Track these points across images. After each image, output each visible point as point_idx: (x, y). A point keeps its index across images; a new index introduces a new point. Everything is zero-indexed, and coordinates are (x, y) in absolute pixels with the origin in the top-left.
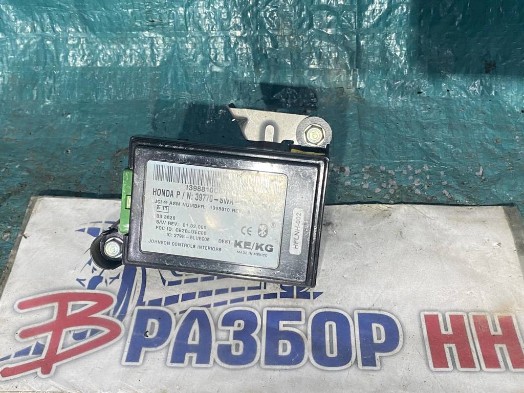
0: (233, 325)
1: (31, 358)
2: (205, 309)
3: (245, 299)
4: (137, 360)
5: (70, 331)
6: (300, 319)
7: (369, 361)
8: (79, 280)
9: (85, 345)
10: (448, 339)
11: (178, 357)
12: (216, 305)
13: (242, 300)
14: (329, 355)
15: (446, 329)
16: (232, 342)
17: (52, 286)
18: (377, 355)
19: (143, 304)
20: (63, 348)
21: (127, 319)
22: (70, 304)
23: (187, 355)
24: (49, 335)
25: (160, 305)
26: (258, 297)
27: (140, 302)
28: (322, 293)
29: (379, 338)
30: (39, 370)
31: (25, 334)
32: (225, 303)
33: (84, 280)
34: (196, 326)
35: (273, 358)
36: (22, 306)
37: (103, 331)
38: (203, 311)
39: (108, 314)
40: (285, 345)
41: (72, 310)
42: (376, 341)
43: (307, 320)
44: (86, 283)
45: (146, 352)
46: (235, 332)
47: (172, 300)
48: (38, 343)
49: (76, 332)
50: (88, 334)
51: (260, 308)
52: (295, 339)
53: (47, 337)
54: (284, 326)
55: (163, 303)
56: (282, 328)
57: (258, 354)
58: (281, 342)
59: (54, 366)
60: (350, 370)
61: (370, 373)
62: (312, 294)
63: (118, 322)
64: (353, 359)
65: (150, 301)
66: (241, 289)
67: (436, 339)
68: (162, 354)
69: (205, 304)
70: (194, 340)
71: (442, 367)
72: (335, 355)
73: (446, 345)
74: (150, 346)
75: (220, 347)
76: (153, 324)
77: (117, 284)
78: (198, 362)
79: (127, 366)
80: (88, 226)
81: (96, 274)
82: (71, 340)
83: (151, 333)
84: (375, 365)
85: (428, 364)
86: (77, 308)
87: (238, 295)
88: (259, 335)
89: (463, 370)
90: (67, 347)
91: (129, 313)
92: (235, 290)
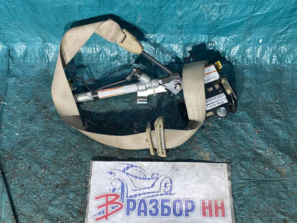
0: (152, 204)
1: (102, 215)
3: (155, 196)
4: (129, 215)
5: (110, 206)
7: (187, 215)
8: (109, 189)
9: (115, 210)
10: (207, 208)
11: (139, 214)
12: (147, 197)
13: (154, 196)
15: (207, 205)
16: (152, 209)
17: (103, 192)
18: (189, 213)
19: (128, 197)
20: (109, 212)
21: (124, 202)
22: (109, 197)
23: (141, 213)
24: (105, 207)
25: (132, 197)
26: (158, 195)
27: (127, 197)
28: (175, 193)
29: (190, 208)
30: (105, 218)
31: (99, 207)
32: (149, 197)
34: (143, 204)
35: (163, 214)
36: (96, 198)
37: (119, 206)
38: (144, 199)
40: (166, 210)
41: (110, 199)
42: (189, 208)
44: (112, 190)
45: (131, 212)
46: (153, 206)
47: (136, 196)
48: (103, 210)
49: (112, 206)
50: (115, 207)
51: (159, 198)
52: (168, 208)
54: (166, 204)
56: (165, 205)
57: (159, 213)
58: (165, 209)
59: (108, 217)
60: (182, 218)
61: (187, 219)
62: (173, 194)
63: (122, 203)
64: (183, 214)
65: (130, 196)
66: (154, 192)
67: (204, 208)
68: (135, 213)
69: (144, 197)
70: (142, 209)
71: (205, 216)
72: (178, 213)
73: (206, 210)
74: (131, 211)
75: (149, 210)
76: (131, 203)
77: (120, 191)
78: (144, 215)
79: (127, 217)
80: (109, 171)
81: (114, 187)
82: (111, 209)
83: (131, 207)
84: (188, 216)
85: (201, 216)
86: (110, 198)
87: (153, 194)
88: (159, 207)
89: (210, 217)
90: (111, 211)
91: (124, 200)
92: (152, 192)
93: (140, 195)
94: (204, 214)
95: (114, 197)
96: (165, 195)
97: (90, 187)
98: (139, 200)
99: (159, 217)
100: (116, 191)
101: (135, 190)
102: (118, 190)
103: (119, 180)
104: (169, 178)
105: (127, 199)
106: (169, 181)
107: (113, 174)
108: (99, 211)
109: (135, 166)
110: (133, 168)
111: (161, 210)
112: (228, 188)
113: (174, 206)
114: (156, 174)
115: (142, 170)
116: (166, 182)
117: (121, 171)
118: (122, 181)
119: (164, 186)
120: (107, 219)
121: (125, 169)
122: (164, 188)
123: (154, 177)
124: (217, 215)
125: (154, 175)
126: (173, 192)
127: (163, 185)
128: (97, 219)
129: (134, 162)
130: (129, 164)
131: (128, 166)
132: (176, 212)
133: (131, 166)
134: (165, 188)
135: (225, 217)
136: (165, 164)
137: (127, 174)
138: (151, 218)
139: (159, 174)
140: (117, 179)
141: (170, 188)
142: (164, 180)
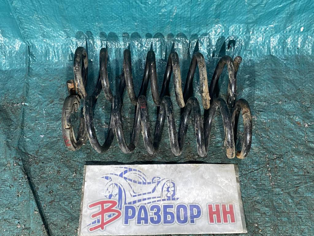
0: (153, 210)
1: (97, 224)
2: (145, 205)
3: (157, 201)
4: (128, 224)
5: (106, 214)
6: (173, 208)
7: (192, 222)
8: (106, 196)
9: (112, 219)
10: (214, 213)
11: (139, 222)
12: (148, 203)
13: (155, 201)
14: (181, 220)
15: (214, 210)
16: (154, 216)
18: (195, 219)
20: (105, 220)
21: (122, 209)
22: (105, 204)
23: (142, 221)
24: (100, 216)
25: (131, 204)
26: (160, 200)
27: (125, 203)
28: (179, 198)
29: (195, 213)
30: (100, 228)
31: (94, 216)
32: (150, 203)
33: (107, 196)
34: (143, 211)
35: (166, 222)
36: (91, 206)
37: (116, 214)
38: (144, 206)
39: (116, 208)
40: (169, 216)
42: (194, 214)
43: (175, 208)
44: (108, 197)
45: (130, 221)
46: (155, 213)
47: (135, 202)
48: (98, 219)
49: (108, 215)
50: (112, 215)
51: (161, 204)
52: (172, 214)
53: (100, 217)
54: (169, 210)
55: (132, 203)
56: (168, 211)
57: (161, 221)
58: (168, 216)
59: (104, 226)
60: (187, 225)
61: (193, 225)
63: (119, 210)
64: (188, 221)
65: (128, 203)
66: (155, 198)
67: (211, 213)
68: (134, 221)
69: (144, 203)
70: (143, 216)
71: (212, 222)
73: (214, 215)
74: (130, 218)
75: (151, 218)
76: (130, 211)
77: (117, 197)
78: (145, 223)
79: (125, 226)
80: (104, 176)
81: (110, 193)
82: (107, 217)
83: (130, 214)
84: (194, 223)
85: (208, 222)
86: (106, 206)
88: (161, 213)
89: (218, 223)
90: (107, 220)
91: (122, 207)
92: (153, 198)
93: (140, 201)
94: (212, 220)
95: (111, 204)
96: (167, 200)
97: (83, 194)
98: (138, 206)
99: (161, 224)
100: (113, 197)
101: (134, 196)
102: (115, 196)
103: (117, 185)
104: (171, 182)
105: (126, 206)
106: (172, 185)
107: (110, 179)
108: (93, 221)
109: (134, 170)
110: (131, 172)
111: (163, 217)
112: (237, 191)
113: (178, 211)
114: (157, 177)
115: (142, 174)
116: (168, 186)
117: (119, 175)
118: (119, 186)
119: (167, 191)
120: (103, 228)
121: (122, 173)
122: (167, 192)
123: (155, 180)
124: (226, 221)
125: (155, 179)
126: (176, 197)
127: (165, 189)
128: (91, 229)
129: (133, 165)
130: (127, 168)
131: (126, 169)
132: (180, 218)
133: (129, 170)
135: (235, 222)
136: (166, 166)
137: (125, 178)
138: (153, 226)
139: (160, 178)
140: (114, 185)
141: (173, 193)
142: (167, 184)
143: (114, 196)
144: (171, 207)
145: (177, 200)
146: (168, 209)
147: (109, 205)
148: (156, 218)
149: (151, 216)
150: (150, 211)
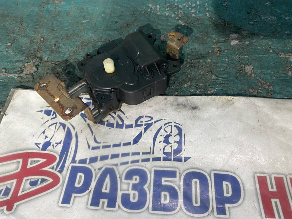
0: (132, 179)
2: (114, 167)
3: (140, 161)
5: (28, 180)
6: (175, 177)
7: (222, 211)
8: (36, 144)
10: (274, 195)
11: (95, 203)
12: (122, 164)
13: (138, 161)
14: (195, 204)
15: (273, 188)
18: (227, 206)
20: (22, 192)
21: (64, 172)
22: (30, 160)
24: (15, 181)
26: (148, 160)
27: (73, 161)
28: (190, 157)
29: (228, 193)
30: (5, 208)
32: (127, 163)
33: (40, 144)
35: (157, 207)
37: (49, 180)
38: (113, 169)
39: (53, 168)
40: (165, 196)
42: (225, 195)
43: (180, 177)
44: (41, 146)
45: (75, 197)
46: (133, 184)
47: (93, 160)
48: (7, 187)
50: (39, 182)
53: (13, 183)
54: (165, 181)
56: (163, 183)
58: (163, 193)
59: (16, 204)
62: (183, 159)
63: (58, 174)
64: (210, 209)
65: (80, 161)
66: (138, 154)
67: (265, 195)
68: (84, 199)
69: (114, 163)
70: (106, 189)
72: (199, 204)
73: (273, 201)
74: (77, 193)
75: (123, 195)
76: (81, 176)
77: (60, 148)
78: (108, 206)
80: (44, 109)
81: (47, 140)
82: (28, 185)
84: (225, 214)
85: (261, 216)
86: (33, 163)
87: (136, 158)
88: (149, 187)
90: (25, 190)
91: (66, 168)
92: (134, 154)
93: (104, 158)
94: (269, 211)
95: (42, 160)
96: (164, 160)
98: (100, 169)
99: (146, 212)
100: (50, 148)
101: (94, 148)
102: (55, 145)
103: (64, 126)
104: (175, 126)
105: (72, 167)
106: (175, 131)
107: (53, 115)
111: (151, 196)
114: (146, 117)
116: (168, 133)
118: (68, 127)
119: (164, 142)
120: (9, 209)
123: (142, 122)
125: (142, 120)
126: (183, 155)
127: (161, 138)
130: (90, 99)
131: (88, 101)
134: (165, 146)
137: (84, 116)
139: (152, 118)
140: (58, 125)
141: (176, 147)
142: (164, 130)
143: (53, 146)
144: (172, 174)
145: (185, 161)
146: (163, 179)
147: (39, 161)
148: (134, 196)
149: (124, 190)
150: (123, 180)
